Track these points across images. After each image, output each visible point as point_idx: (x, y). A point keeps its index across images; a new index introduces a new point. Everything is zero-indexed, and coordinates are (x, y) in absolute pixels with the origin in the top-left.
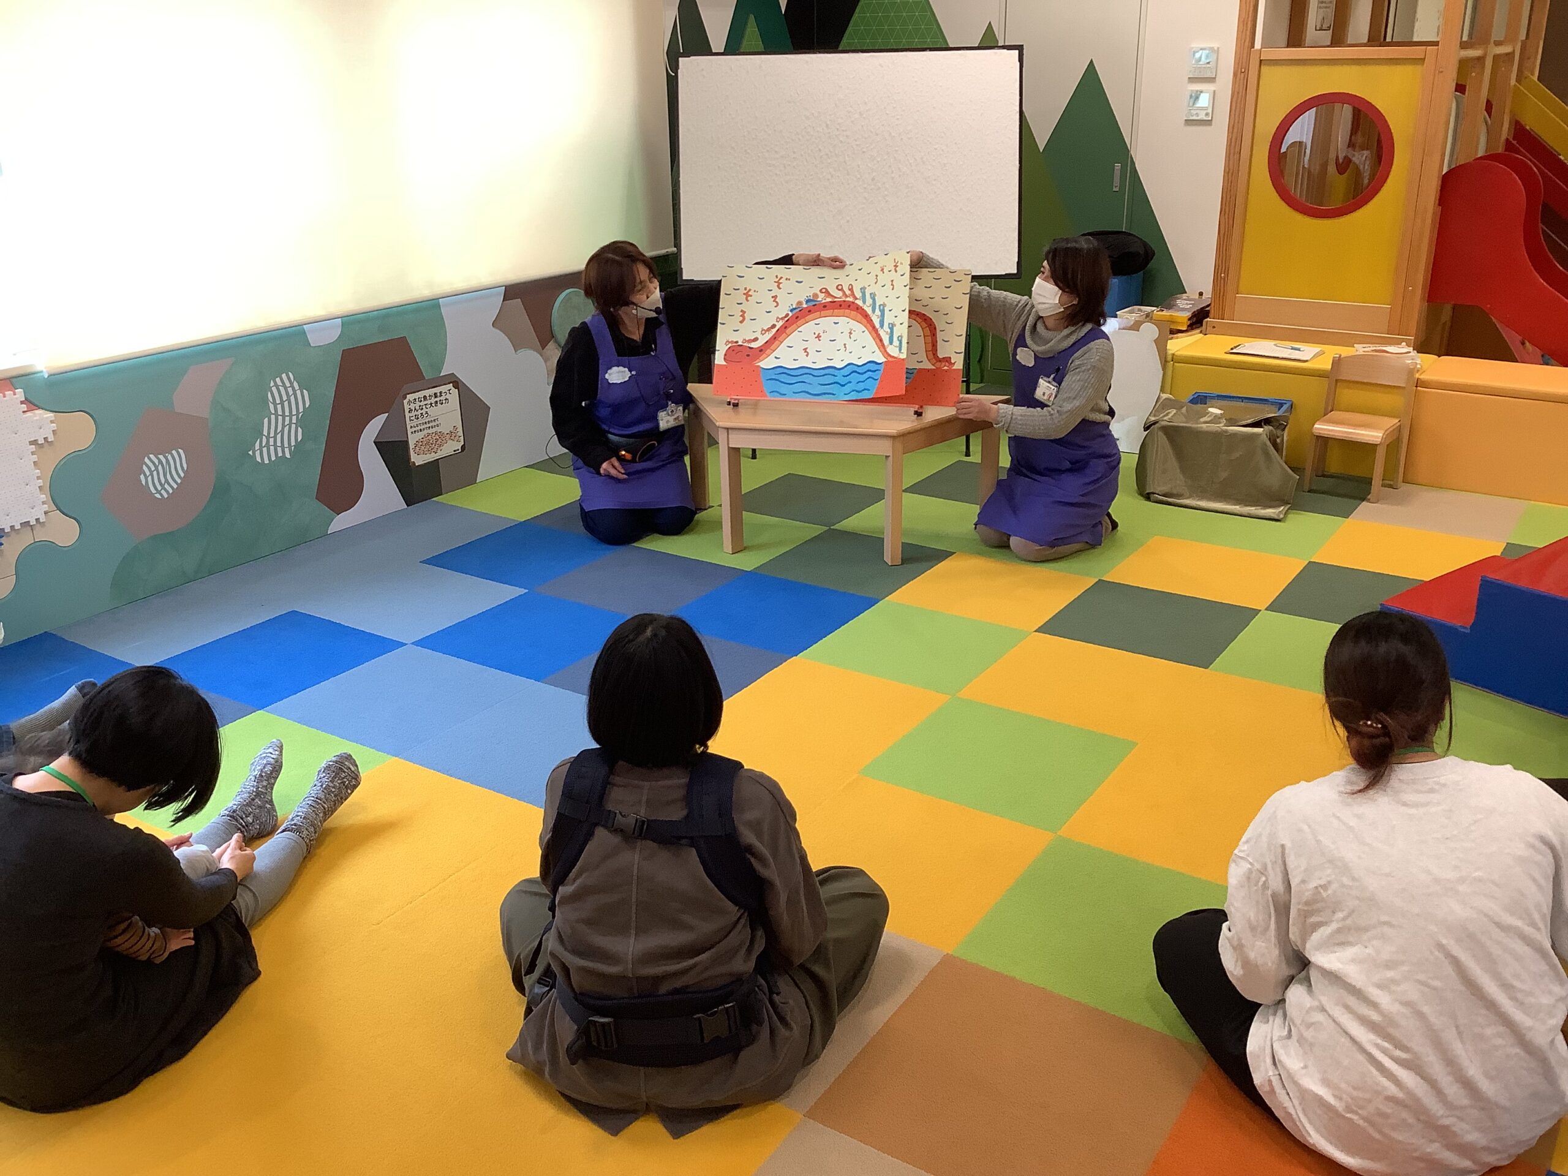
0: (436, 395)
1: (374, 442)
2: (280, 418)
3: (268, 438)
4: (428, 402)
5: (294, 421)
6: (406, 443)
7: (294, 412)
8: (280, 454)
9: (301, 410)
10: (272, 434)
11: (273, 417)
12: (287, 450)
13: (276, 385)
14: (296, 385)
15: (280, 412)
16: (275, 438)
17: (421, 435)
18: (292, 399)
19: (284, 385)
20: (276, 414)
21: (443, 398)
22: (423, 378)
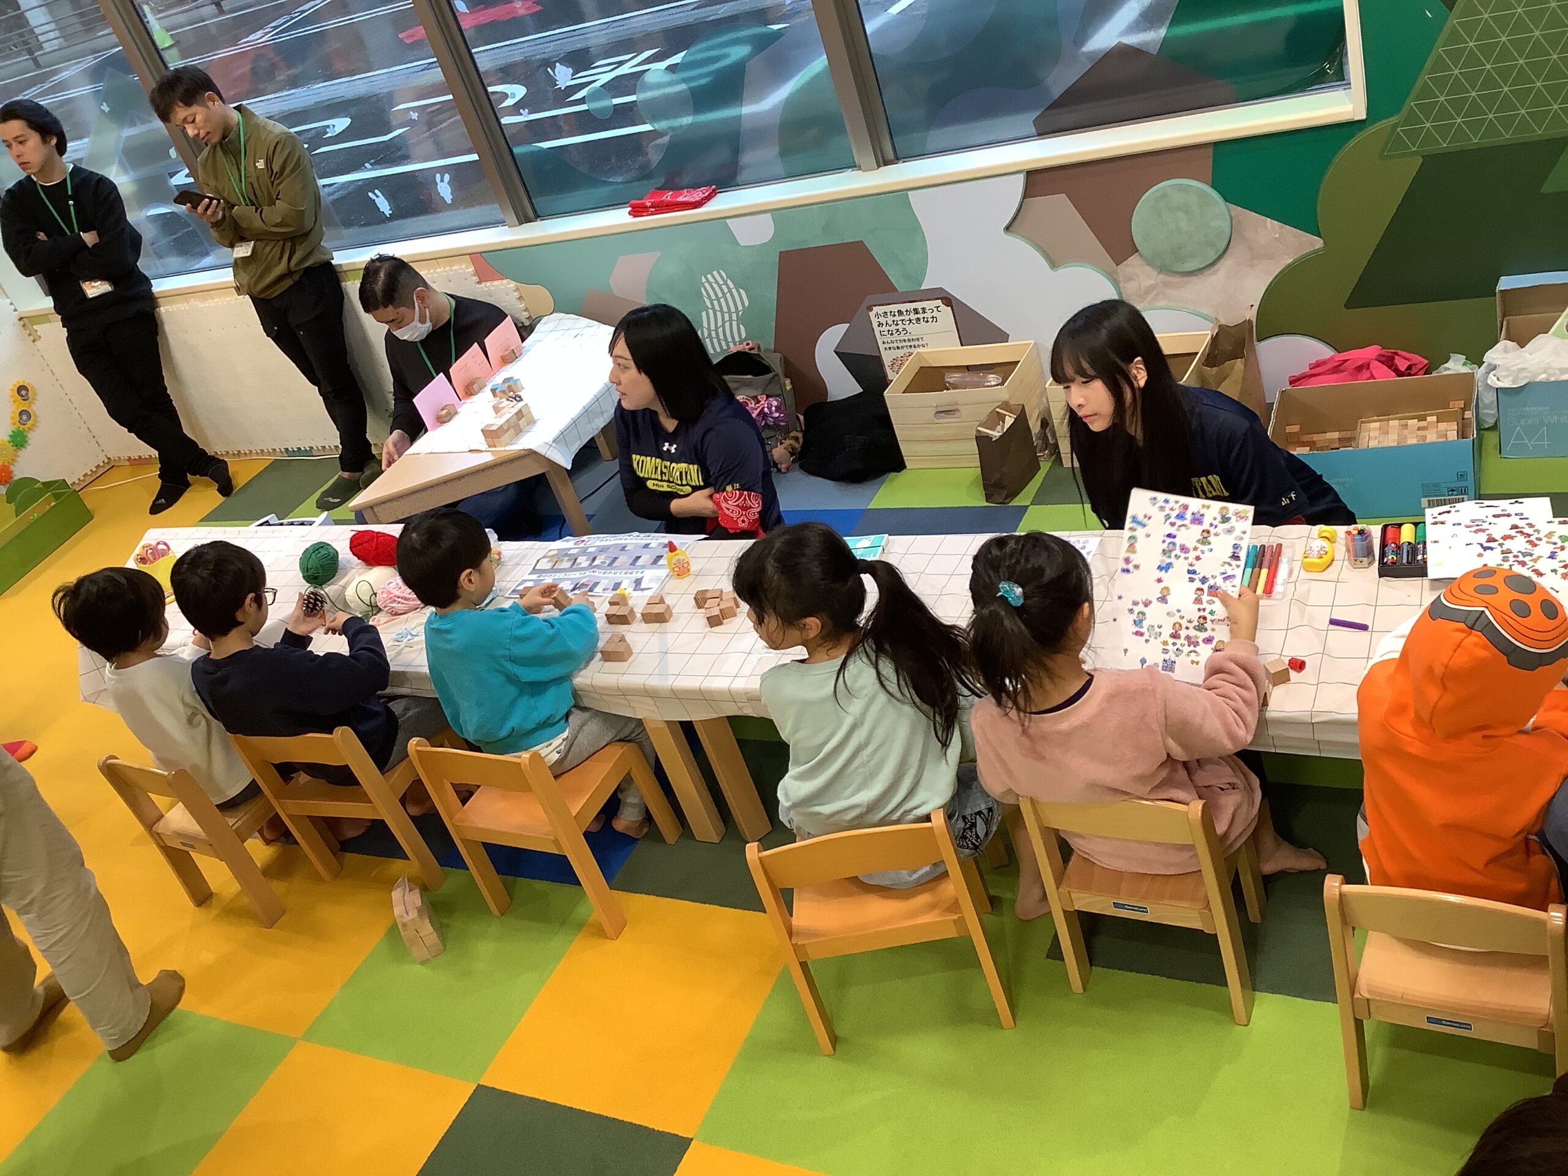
0: (916, 311)
1: (836, 352)
2: (719, 314)
3: (709, 330)
4: (907, 317)
5: (734, 318)
7: (733, 309)
9: (740, 308)
10: (713, 327)
11: (711, 312)
13: (708, 281)
14: (731, 286)
15: (717, 308)
16: (716, 331)
17: (900, 353)
18: (728, 295)
19: (717, 282)
20: (713, 308)
21: (928, 315)
22: (895, 290)
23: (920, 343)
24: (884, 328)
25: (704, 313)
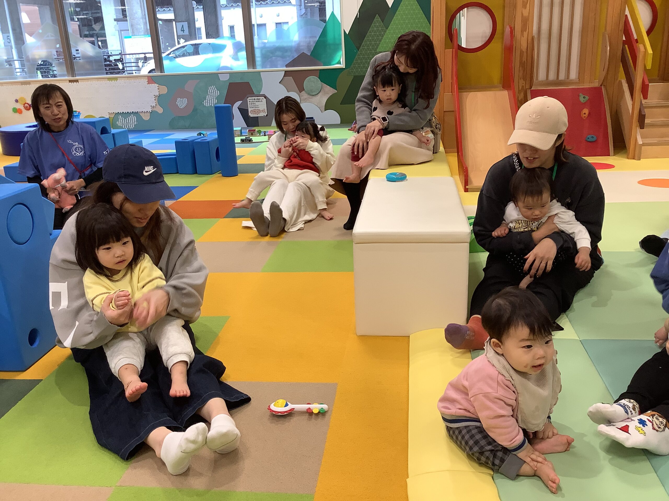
0: (258, 99)
1: (238, 108)
2: (211, 96)
3: (208, 100)
4: (256, 100)
5: (215, 97)
6: (248, 110)
7: (215, 95)
8: (211, 105)
9: (217, 95)
10: (209, 100)
11: (209, 96)
12: (212, 104)
13: (210, 88)
14: (216, 89)
15: (211, 95)
16: (209, 101)
17: (253, 109)
18: (215, 92)
19: (212, 88)
20: (210, 95)
21: (261, 100)
22: (254, 94)
23: (258, 107)
24: (250, 103)
25: (207, 96)
